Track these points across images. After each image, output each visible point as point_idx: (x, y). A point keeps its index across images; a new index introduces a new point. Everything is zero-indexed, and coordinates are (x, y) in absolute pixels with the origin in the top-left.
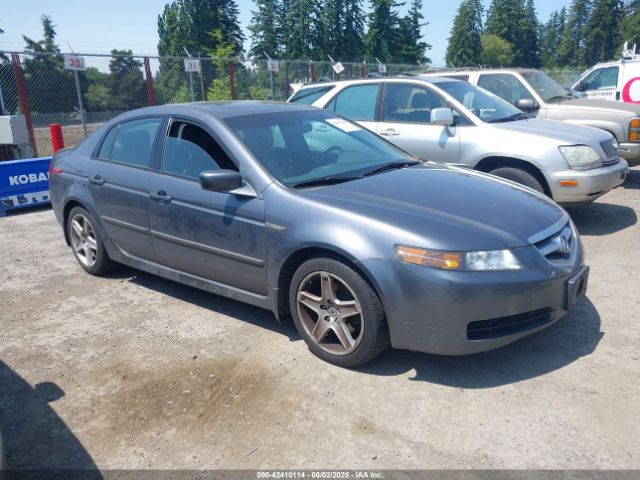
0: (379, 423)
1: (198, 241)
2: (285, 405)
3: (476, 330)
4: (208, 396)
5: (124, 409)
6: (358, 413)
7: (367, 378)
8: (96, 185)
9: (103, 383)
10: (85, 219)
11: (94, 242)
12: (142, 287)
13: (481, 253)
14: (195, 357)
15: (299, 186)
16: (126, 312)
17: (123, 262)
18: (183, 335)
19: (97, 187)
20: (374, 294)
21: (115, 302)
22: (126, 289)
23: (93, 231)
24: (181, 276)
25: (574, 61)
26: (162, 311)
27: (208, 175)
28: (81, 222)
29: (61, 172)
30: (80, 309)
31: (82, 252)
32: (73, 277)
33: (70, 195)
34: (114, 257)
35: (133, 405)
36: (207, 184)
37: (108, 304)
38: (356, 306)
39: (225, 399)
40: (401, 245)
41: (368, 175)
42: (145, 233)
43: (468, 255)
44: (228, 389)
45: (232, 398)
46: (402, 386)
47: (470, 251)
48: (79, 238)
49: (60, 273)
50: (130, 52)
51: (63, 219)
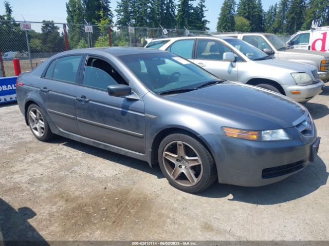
0: (215, 225)
1: (105, 123)
2: (160, 215)
3: (267, 173)
4: (116, 211)
5: (68, 219)
6: (202, 219)
7: (204, 199)
8: (43, 92)
9: (55, 204)
10: (38, 111)
11: (43, 123)
12: (70, 148)
13: (268, 131)
14: (105, 188)
15: (163, 94)
16: (63, 163)
17: (60, 134)
18: (97, 175)
19: (44, 93)
20: (209, 153)
21: (56, 156)
22: (61, 149)
23: (42, 118)
24: (94, 142)
25: (281, 31)
26: (83, 162)
27: (112, 87)
28: (35, 112)
29: (23, 85)
30: (36, 161)
31: (36, 129)
32: (30, 142)
33: (28, 98)
34: (54, 131)
35: (73, 217)
36: (112, 93)
37: (52, 157)
38: (198, 160)
39: (126, 212)
40: (225, 127)
41: (199, 88)
42: (73, 119)
43: (263, 132)
44: (126, 207)
45: (130, 212)
46: (224, 203)
47: (264, 130)
48: (33, 121)
49: (22, 140)
50: (52, 21)
51: (24, 111)
